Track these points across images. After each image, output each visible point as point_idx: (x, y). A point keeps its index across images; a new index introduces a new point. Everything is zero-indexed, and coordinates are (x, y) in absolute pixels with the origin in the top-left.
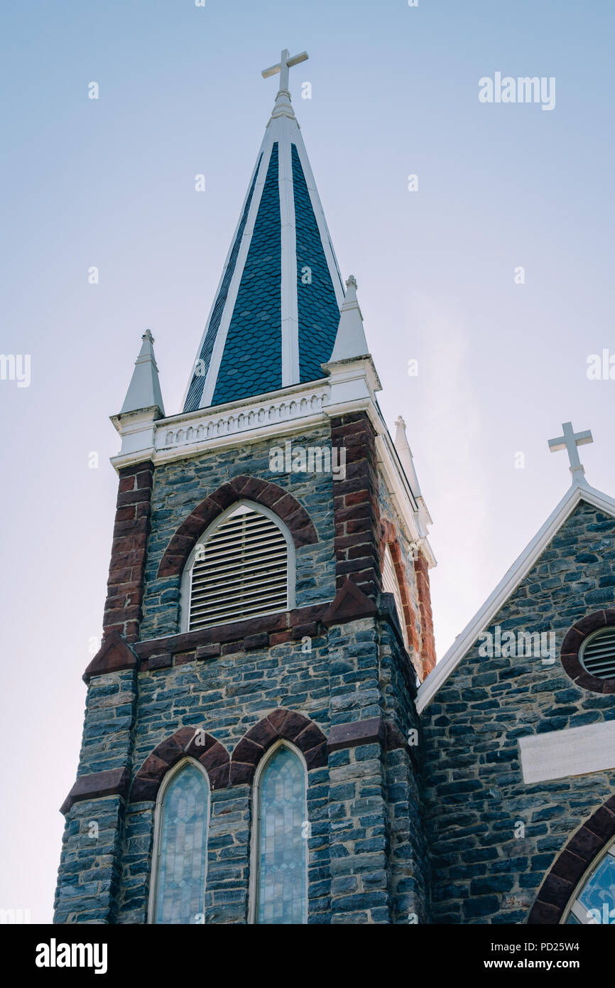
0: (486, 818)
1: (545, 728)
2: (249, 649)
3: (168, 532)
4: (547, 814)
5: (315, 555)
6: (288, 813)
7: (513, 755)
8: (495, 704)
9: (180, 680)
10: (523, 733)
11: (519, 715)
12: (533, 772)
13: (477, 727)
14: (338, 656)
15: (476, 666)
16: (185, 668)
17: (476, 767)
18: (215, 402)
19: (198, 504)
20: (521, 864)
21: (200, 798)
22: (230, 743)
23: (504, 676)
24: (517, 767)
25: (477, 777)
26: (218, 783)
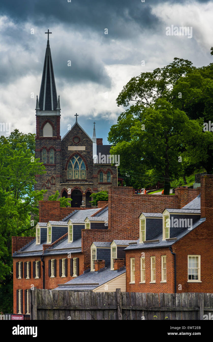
0: (65, 152)
1: (70, 146)
2: (50, 140)
3: (42, 124)
4: (69, 153)
5: (55, 131)
6: (52, 154)
7: (67, 147)
8: (66, 142)
9: (44, 141)
10: (68, 146)
11: (68, 144)
12: (69, 149)
13: (65, 144)
14: (57, 143)
15: (65, 139)
16: (44, 140)
17: (64, 148)
18: (45, 110)
19: (44, 122)
20: (67, 157)
21: (45, 152)
22: (48, 148)
23: (68, 140)
24: (68, 149)
25: (64, 149)
26: (47, 151)
